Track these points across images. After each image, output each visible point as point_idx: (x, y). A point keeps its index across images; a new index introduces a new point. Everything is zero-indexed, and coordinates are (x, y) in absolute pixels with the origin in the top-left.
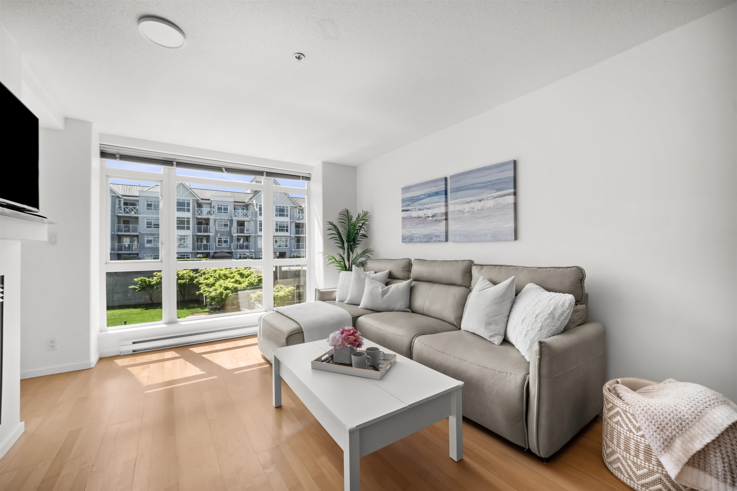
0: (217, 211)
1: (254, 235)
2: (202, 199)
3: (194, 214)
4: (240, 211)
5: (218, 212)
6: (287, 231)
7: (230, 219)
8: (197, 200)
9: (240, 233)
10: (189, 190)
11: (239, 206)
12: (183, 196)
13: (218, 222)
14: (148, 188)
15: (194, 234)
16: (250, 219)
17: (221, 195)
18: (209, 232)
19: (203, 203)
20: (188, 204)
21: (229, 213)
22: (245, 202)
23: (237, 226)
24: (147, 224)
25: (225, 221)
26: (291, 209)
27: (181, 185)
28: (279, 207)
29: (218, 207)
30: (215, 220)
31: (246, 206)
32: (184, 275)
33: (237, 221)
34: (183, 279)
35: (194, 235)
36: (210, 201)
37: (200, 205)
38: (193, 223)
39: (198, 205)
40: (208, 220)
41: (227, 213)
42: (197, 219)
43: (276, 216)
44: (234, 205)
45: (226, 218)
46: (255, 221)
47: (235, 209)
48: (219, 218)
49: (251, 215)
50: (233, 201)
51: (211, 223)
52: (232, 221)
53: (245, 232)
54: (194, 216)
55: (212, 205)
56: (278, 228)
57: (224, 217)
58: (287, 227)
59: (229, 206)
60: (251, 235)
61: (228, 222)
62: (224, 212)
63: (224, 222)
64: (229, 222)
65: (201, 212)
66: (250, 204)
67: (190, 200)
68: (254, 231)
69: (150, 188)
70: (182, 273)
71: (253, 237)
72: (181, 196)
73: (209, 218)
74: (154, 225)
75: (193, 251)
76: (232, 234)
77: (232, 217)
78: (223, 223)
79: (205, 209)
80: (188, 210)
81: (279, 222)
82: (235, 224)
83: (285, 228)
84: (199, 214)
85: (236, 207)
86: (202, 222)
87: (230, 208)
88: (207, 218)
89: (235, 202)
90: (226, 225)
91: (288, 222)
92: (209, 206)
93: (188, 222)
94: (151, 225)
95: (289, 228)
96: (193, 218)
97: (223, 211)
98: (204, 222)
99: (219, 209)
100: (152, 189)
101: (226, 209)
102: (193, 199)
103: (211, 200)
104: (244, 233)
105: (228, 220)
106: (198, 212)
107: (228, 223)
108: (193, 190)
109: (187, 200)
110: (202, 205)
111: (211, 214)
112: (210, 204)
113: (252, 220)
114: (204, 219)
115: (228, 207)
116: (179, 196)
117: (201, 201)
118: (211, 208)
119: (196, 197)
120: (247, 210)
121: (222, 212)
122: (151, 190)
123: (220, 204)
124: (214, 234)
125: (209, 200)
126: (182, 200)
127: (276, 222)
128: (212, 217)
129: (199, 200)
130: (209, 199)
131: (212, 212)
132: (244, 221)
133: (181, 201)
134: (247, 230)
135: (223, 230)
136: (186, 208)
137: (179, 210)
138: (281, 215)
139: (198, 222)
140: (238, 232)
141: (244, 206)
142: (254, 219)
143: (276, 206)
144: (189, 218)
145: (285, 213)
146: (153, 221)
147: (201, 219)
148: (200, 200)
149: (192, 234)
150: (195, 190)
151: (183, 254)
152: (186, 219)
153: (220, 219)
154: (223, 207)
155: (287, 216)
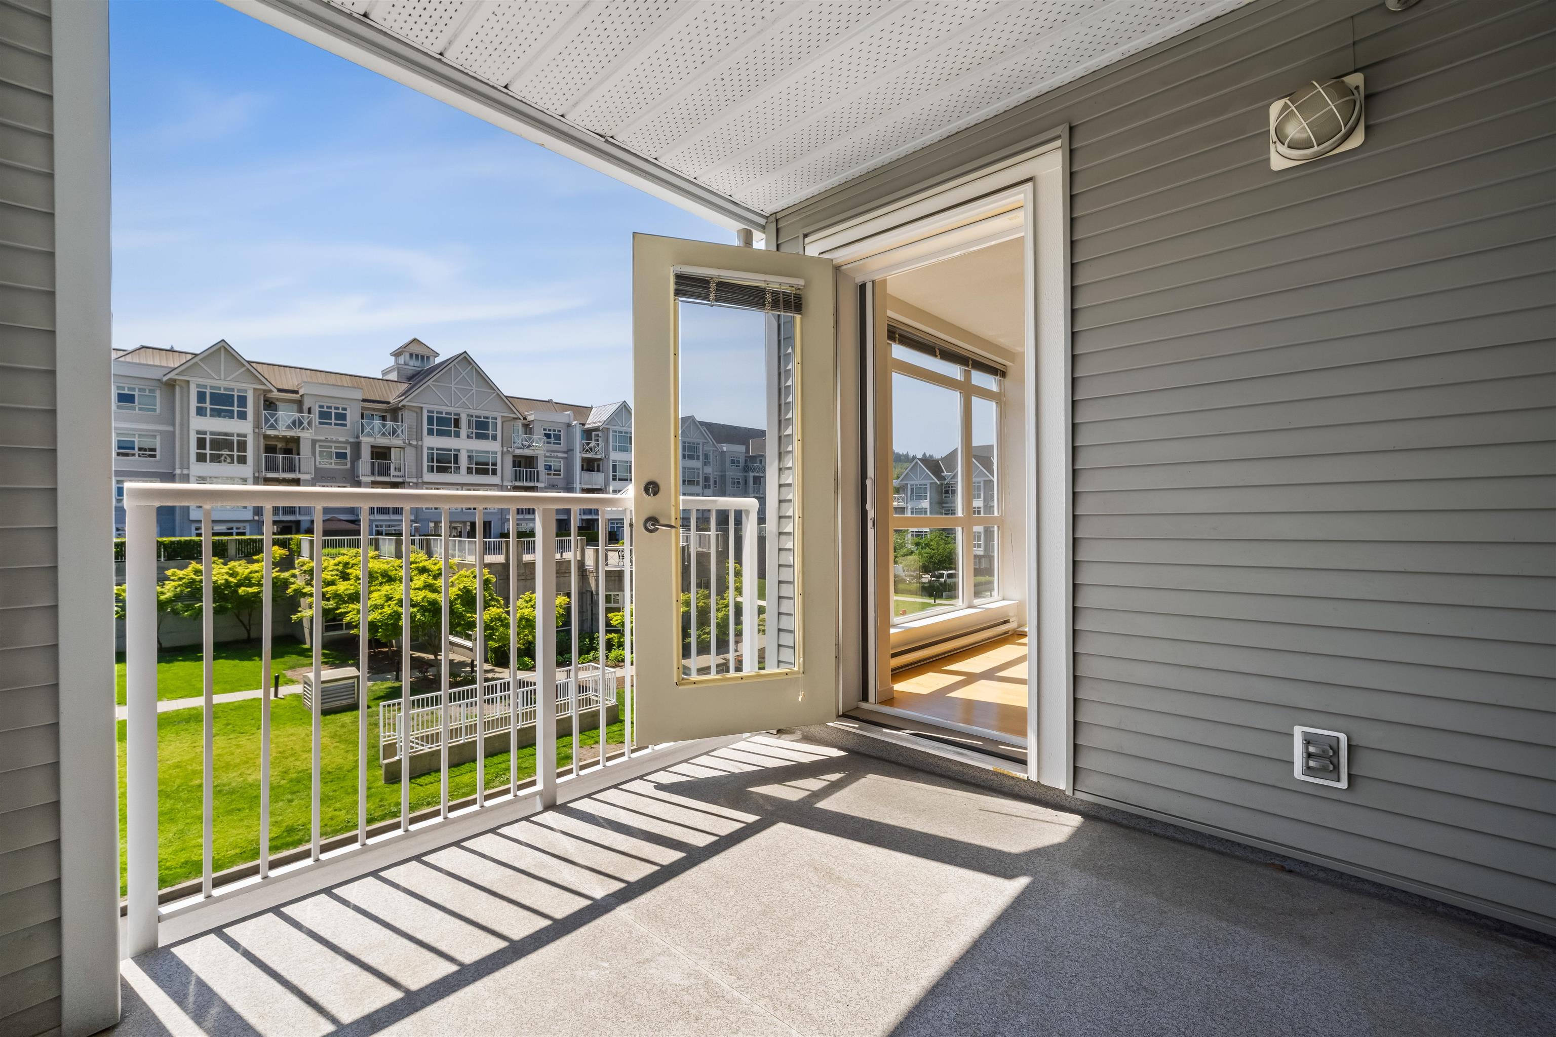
0: (318, 420)
1: (415, 480)
2: (280, 390)
3: (257, 425)
4: (377, 422)
5: (320, 423)
6: (494, 472)
7: (351, 440)
8: (265, 391)
9: (380, 474)
10: (244, 366)
11: (374, 409)
12: (229, 379)
13: (320, 446)
14: (122, 353)
15: (257, 475)
16: (404, 443)
17: (324, 382)
18: (299, 471)
19: (278, 399)
20: (243, 401)
21: (348, 425)
22: (388, 403)
23: (372, 458)
24: (119, 448)
25: (337, 445)
26: (504, 424)
27: (223, 350)
28: (476, 417)
29: (320, 412)
30: (314, 442)
31: (393, 412)
32: (253, 575)
33: (372, 447)
34: (251, 585)
35: (258, 478)
36: (298, 396)
37: (270, 405)
38: (257, 447)
39: (268, 403)
40: (297, 440)
41: (345, 425)
42: (266, 437)
43: (468, 437)
44: (363, 408)
45: (342, 439)
46: (416, 447)
47: (362, 418)
48: (323, 438)
49: (406, 432)
50: (361, 398)
51: (305, 448)
52: (356, 446)
53: (393, 472)
54: (257, 430)
55: (305, 407)
56: (474, 466)
57: (338, 435)
58: (494, 464)
59: (349, 410)
60: (408, 480)
61: (346, 448)
62: (336, 424)
63: (336, 448)
64: (349, 448)
65: (276, 421)
66: (404, 406)
67: (246, 391)
68: (414, 471)
69: (125, 353)
70: (248, 571)
71: (411, 484)
72: (223, 378)
73: (299, 437)
74: (140, 449)
75: (256, 518)
76: (358, 477)
77: (358, 437)
78: (334, 450)
79: (285, 415)
80: (243, 416)
81: (477, 451)
82: (366, 453)
83: (490, 467)
84: (272, 427)
85: (366, 413)
86: (276, 445)
87: (352, 415)
88: (292, 437)
89: (364, 400)
90: (341, 456)
91: (496, 453)
92: (295, 407)
93: (242, 446)
94: (133, 449)
95: (499, 467)
96: (256, 435)
97: (333, 421)
98: (280, 445)
99: (325, 415)
100: (130, 355)
101: (341, 417)
102: (255, 389)
103: (300, 394)
104: (389, 475)
105: (347, 442)
106: (267, 420)
107: (348, 451)
108: (254, 365)
109: (239, 390)
110: (277, 403)
111: (303, 429)
112: (299, 403)
113: (410, 444)
114: (285, 437)
115: (348, 413)
116: (216, 377)
117: (275, 394)
118: (300, 410)
119: (265, 385)
120: (395, 419)
121: (330, 424)
122: (128, 359)
123: (325, 405)
124: (313, 476)
125: (296, 392)
126: (225, 389)
127: (468, 451)
128: (306, 436)
129: (271, 391)
130: (296, 389)
131: (305, 424)
132: (389, 448)
133: (222, 391)
134: (398, 469)
135: (333, 466)
136: (236, 409)
137: (216, 413)
138: (479, 436)
139: (266, 445)
140: (373, 474)
141: (386, 411)
142: (414, 443)
143: (468, 415)
144: (245, 436)
145: (490, 432)
146: (136, 440)
147: (276, 437)
148: (275, 390)
149: (252, 476)
150: (259, 367)
151: (230, 525)
152: (235, 439)
153: (326, 441)
154: (333, 411)
155: (494, 438)
